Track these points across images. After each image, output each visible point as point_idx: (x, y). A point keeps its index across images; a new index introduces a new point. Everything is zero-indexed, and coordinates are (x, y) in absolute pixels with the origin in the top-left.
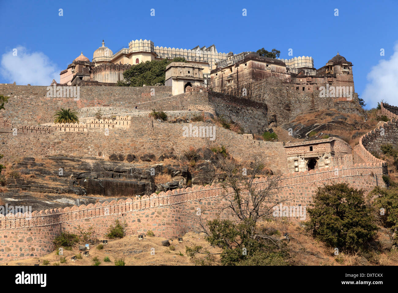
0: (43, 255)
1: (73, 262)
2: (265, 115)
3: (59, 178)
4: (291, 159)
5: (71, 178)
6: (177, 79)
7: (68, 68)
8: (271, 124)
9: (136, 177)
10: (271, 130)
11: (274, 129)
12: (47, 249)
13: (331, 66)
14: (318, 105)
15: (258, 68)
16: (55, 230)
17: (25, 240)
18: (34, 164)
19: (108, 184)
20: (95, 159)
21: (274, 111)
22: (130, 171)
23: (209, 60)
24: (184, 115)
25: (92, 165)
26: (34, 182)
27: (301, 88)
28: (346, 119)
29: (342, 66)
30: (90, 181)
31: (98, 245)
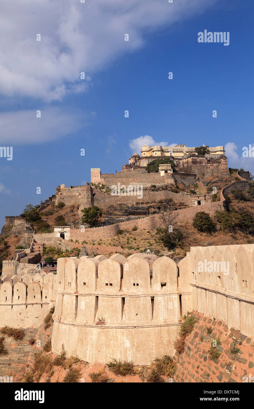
0: (114, 237)
1: (122, 239)
2: (195, 178)
3: (121, 211)
4: (193, 201)
5: (124, 211)
6: (162, 170)
7: (131, 158)
8: (197, 181)
9: (143, 210)
10: (197, 184)
11: (198, 183)
12: (115, 235)
13: (219, 159)
14: (214, 173)
15: (195, 159)
16: (117, 229)
17: (109, 233)
18: (113, 207)
19: (135, 212)
20: (131, 204)
21: (198, 176)
22: (141, 208)
23: (183, 150)
24: (162, 185)
25: (130, 206)
26: (113, 213)
27: (208, 168)
28: (223, 179)
29: (223, 159)
30: (129, 211)
31: (129, 233)
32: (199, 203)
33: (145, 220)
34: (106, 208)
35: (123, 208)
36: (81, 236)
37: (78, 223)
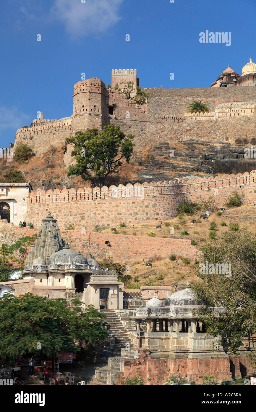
0: (167, 219)
1: (192, 225)
3: (189, 159)
5: (200, 159)
12: (170, 214)
16: (178, 198)
17: (150, 206)
18: (168, 148)
19: (232, 163)
20: (222, 143)
25: (219, 148)
26: (167, 163)
30: (217, 161)
31: (217, 213)
34: (148, 148)
35: (196, 152)
36: (60, 211)
37: (59, 184)
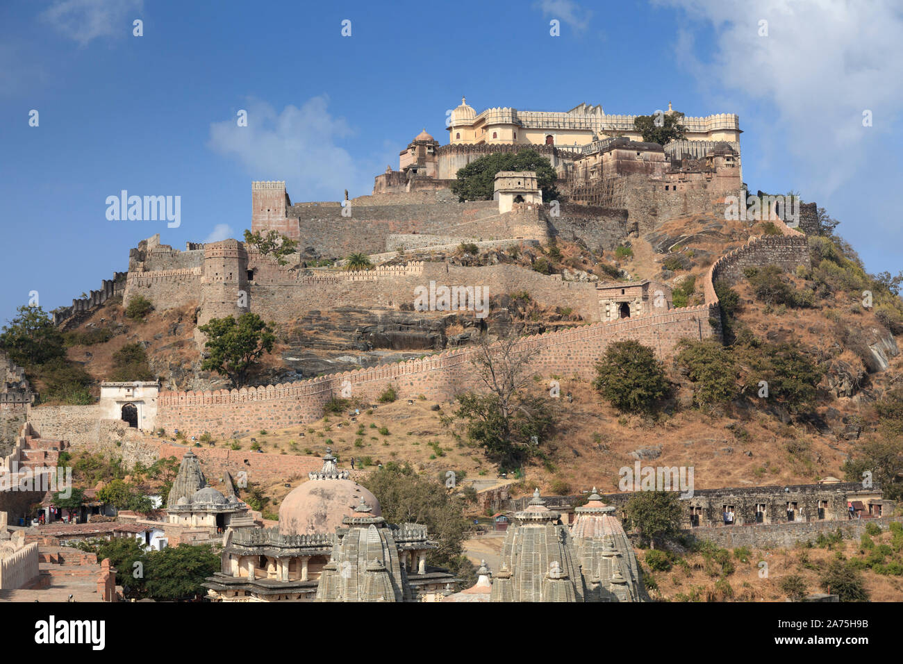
0: (312, 422)
1: (338, 430)
2: (622, 224)
3: (344, 333)
4: (603, 302)
5: (356, 333)
6: (506, 193)
7: (408, 149)
8: (631, 234)
9: (425, 330)
10: (628, 244)
11: (633, 241)
12: (317, 415)
13: (712, 158)
14: (691, 208)
15: (625, 158)
16: (325, 397)
17: (293, 409)
18: (319, 319)
19: (395, 337)
20: (384, 309)
21: (636, 217)
22: (419, 323)
23: (594, 126)
24: (498, 246)
25: (380, 316)
26: (318, 339)
27: (671, 188)
28: (721, 227)
29: (724, 157)
30: (376, 335)
31: (367, 410)
32: (625, 309)
33: (425, 367)
34: (295, 320)
35: (353, 323)
36: (194, 416)
37: (190, 371)
